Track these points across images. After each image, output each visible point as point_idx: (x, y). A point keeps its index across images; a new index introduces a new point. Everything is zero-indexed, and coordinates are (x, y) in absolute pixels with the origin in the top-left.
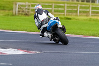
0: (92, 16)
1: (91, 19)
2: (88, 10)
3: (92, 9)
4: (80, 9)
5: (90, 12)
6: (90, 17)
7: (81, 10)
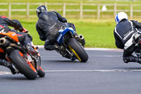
0: (84, 18)
1: (82, 22)
2: (78, 10)
3: (83, 9)
4: (66, 9)
5: (81, 14)
6: (81, 20)
7: (68, 10)
